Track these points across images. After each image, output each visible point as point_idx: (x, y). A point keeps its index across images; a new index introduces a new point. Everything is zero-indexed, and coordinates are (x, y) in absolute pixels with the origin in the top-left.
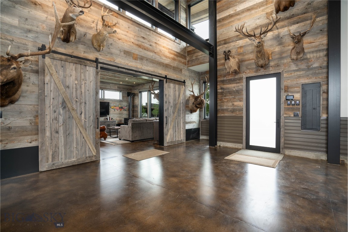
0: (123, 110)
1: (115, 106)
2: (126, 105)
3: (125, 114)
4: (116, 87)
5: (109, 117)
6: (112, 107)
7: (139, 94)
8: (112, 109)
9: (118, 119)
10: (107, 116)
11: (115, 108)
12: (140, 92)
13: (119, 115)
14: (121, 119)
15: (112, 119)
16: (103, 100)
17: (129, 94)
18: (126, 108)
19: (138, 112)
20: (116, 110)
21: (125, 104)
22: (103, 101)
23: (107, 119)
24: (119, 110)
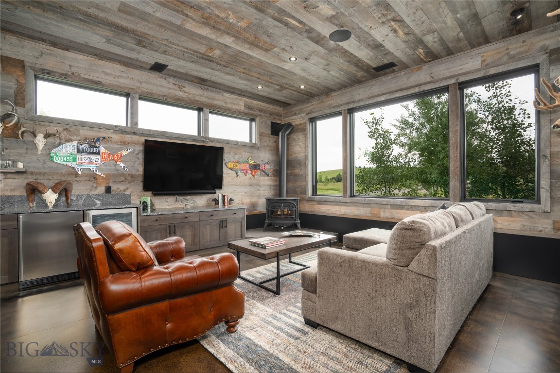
0: (259, 172)
1: (239, 162)
2: (267, 161)
3: (264, 185)
4: (242, 104)
5: (223, 196)
6: (231, 165)
7: (309, 127)
8: (230, 171)
9: (247, 200)
10: (217, 191)
11: (239, 166)
12: (313, 120)
13: (248, 189)
14: (254, 200)
15: (231, 200)
16: (204, 142)
17: (276, 129)
18: (268, 167)
19: (305, 180)
20: (241, 174)
21: (265, 157)
22: (204, 144)
23: (216, 201)
24: (249, 175)
